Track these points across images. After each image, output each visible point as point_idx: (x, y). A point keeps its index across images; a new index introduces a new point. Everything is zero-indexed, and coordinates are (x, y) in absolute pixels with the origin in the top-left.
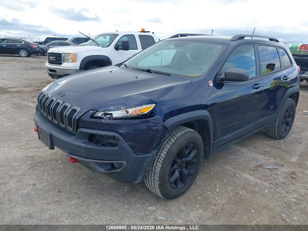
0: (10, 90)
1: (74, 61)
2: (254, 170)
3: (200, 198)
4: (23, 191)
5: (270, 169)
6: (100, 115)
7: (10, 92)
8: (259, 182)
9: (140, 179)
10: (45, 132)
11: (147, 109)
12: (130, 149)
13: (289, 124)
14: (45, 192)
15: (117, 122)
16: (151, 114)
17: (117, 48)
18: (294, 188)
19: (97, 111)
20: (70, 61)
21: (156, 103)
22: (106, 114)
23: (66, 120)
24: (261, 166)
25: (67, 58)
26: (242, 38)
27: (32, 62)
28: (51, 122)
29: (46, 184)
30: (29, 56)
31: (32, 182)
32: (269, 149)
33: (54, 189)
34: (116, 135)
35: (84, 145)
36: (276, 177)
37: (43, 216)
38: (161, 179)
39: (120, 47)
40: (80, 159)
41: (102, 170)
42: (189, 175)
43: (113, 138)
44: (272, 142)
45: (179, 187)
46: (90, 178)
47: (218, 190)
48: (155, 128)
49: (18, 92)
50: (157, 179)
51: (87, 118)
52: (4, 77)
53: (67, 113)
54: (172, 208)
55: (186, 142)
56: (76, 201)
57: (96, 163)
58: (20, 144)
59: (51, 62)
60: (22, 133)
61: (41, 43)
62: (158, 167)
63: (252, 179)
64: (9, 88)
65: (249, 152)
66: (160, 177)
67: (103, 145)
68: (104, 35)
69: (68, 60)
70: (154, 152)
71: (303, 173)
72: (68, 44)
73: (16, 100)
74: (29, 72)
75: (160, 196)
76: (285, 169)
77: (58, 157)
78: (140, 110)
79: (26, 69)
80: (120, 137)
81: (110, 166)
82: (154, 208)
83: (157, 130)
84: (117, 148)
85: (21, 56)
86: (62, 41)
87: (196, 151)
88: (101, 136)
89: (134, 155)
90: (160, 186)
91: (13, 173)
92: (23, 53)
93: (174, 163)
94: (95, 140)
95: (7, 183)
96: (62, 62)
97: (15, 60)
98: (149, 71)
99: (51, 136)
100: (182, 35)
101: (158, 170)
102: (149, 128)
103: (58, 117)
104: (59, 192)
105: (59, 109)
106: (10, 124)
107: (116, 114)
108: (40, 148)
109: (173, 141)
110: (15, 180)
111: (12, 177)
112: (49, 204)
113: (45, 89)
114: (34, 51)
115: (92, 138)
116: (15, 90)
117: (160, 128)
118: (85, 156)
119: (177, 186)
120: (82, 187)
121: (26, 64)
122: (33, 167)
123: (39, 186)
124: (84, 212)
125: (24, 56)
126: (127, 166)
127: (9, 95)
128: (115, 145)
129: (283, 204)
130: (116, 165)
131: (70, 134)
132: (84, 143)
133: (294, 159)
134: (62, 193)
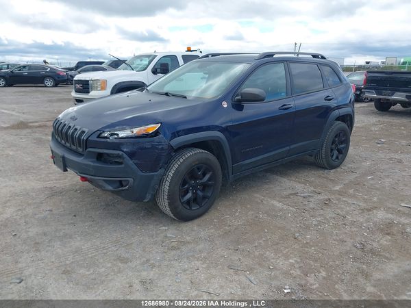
0: (31, 124)
1: (103, 88)
2: (286, 198)
3: (215, 220)
4: (39, 216)
5: (304, 197)
6: (106, 135)
7: (31, 127)
8: (285, 207)
9: (149, 197)
10: (58, 155)
11: (153, 128)
12: (135, 167)
13: (343, 152)
14: (61, 216)
15: (122, 141)
16: (156, 133)
17: (155, 72)
18: (322, 212)
19: (104, 132)
20: (99, 89)
21: (161, 123)
22: (112, 135)
23: (76, 142)
24: (296, 194)
25: (96, 85)
26: (270, 55)
27: (60, 93)
28: (64, 146)
29: (63, 210)
30: (56, 85)
31: (49, 208)
32: (313, 179)
33: (70, 214)
34: (120, 153)
35: (92, 164)
36: (307, 203)
37: (57, 234)
38: (171, 197)
39: (158, 70)
40: (89, 177)
41: (110, 188)
42: (204, 198)
43: (118, 156)
44: (321, 172)
45: (193, 208)
46: (107, 205)
47: (237, 214)
48: (160, 147)
49: (40, 127)
50: (166, 197)
51: (94, 138)
52: (25, 111)
53: (77, 134)
54: (184, 229)
55: (197, 163)
56: (90, 223)
57: (104, 180)
58: (39, 177)
59: (78, 91)
60: (42, 167)
61: (71, 69)
62: (166, 185)
63: (279, 205)
64: (31, 122)
65: (288, 181)
66: (169, 195)
67: (111, 164)
68: (141, 57)
69: (97, 87)
70: (161, 171)
71: (339, 200)
72: (104, 69)
73: (37, 135)
74: (55, 104)
75: (172, 215)
76: (321, 197)
77: (77, 187)
78: (145, 130)
79: (50, 101)
80: (125, 155)
81: (118, 184)
82: (167, 228)
83: (162, 149)
84: (123, 166)
85: (46, 86)
86: (96, 66)
87: (211, 173)
88: (108, 154)
89: (141, 174)
90: (170, 205)
91: (30, 202)
92: (49, 83)
93: (184, 183)
94: (102, 159)
95: (25, 209)
96: (90, 90)
97: (39, 90)
98: (167, 94)
99: (63, 158)
100: (213, 55)
101: (167, 188)
102: (153, 147)
103: (70, 139)
104: (75, 216)
105: (70, 132)
106: (29, 159)
107: (122, 134)
108: (60, 180)
109: (181, 160)
110: (32, 207)
111: (29, 205)
112: (64, 225)
113: (60, 116)
114: (61, 79)
115: (100, 157)
116: (37, 124)
117: (165, 147)
118: (92, 174)
119: (191, 208)
120: (98, 213)
121: (52, 95)
122: (51, 196)
123: (55, 212)
124: (96, 231)
125: (50, 85)
126: (134, 183)
127: (28, 130)
128: (121, 163)
129: (302, 225)
130: (124, 183)
131: (80, 155)
132: (92, 162)
133: (337, 188)
134: (77, 217)
